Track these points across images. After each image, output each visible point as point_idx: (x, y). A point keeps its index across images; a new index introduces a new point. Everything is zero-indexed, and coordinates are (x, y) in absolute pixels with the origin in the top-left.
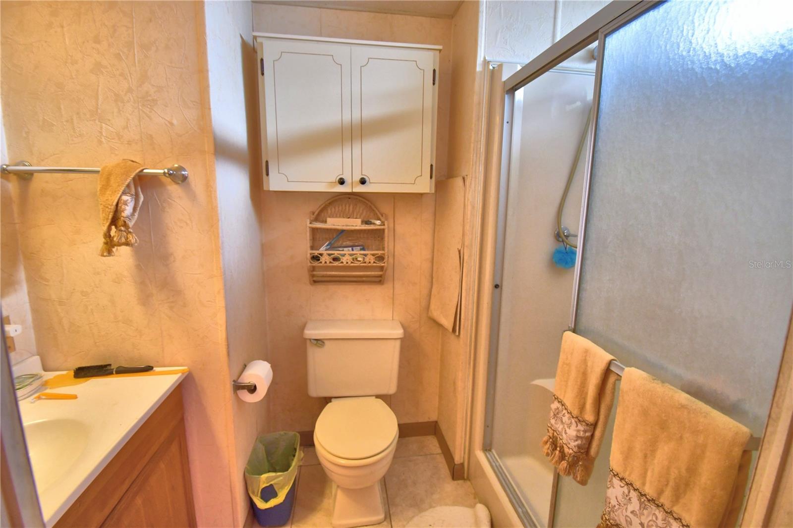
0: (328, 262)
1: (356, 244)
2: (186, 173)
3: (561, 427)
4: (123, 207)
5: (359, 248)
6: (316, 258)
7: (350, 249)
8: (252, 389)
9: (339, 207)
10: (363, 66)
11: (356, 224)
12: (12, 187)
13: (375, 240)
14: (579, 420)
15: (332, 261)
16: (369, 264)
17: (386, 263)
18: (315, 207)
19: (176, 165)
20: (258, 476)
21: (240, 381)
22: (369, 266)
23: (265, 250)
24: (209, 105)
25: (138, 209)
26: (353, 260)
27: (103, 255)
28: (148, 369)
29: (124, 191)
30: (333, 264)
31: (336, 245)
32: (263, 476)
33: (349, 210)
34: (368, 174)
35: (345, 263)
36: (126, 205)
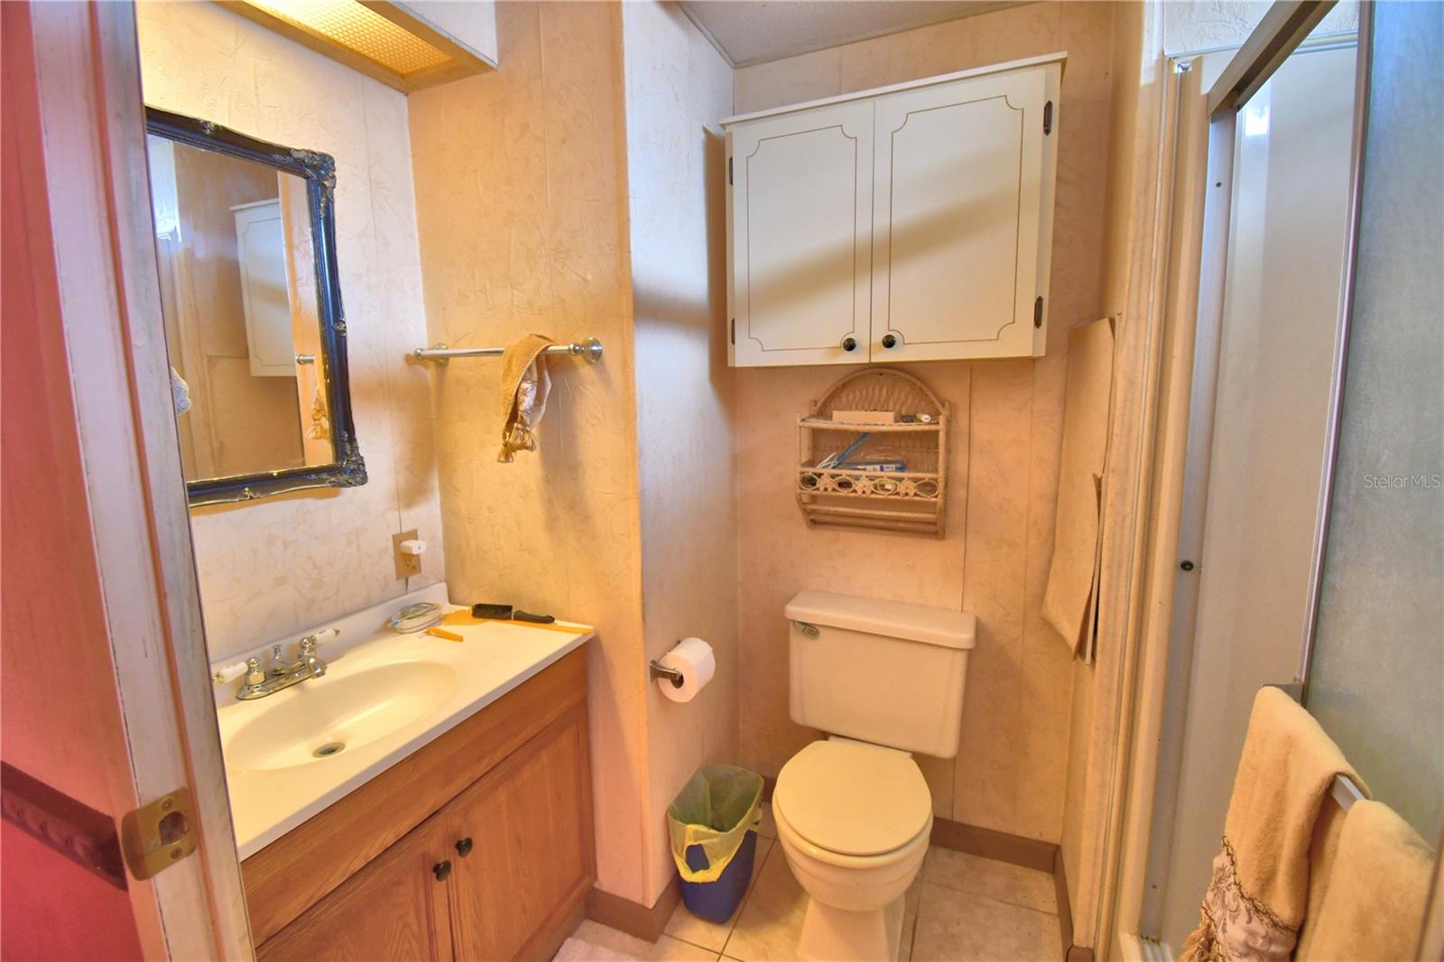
0: (830, 489)
1: (889, 458)
2: (600, 348)
3: (1219, 913)
4: (522, 398)
5: (893, 466)
6: (810, 482)
7: (878, 467)
8: (678, 681)
9: (860, 392)
10: (896, 131)
11: (884, 421)
12: (429, 374)
13: (928, 452)
14: (1258, 909)
15: (837, 488)
16: (906, 498)
17: (939, 496)
18: (819, 392)
19: (591, 339)
20: (682, 824)
21: (661, 663)
22: (905, 502)
23: (738, 463)
24: (629, 247)
25: (545, 401)
26: (875, 488)
27: (499, 461)
28: (548, 620)
29: (525, 376)
30: (838, 494)
31: (854, 458)
32: (689, 826)
33: (880, 396)
34: (899, 328)
35: (860, 493)
36: (525, 395)
